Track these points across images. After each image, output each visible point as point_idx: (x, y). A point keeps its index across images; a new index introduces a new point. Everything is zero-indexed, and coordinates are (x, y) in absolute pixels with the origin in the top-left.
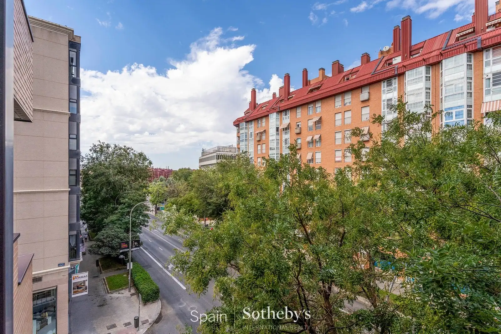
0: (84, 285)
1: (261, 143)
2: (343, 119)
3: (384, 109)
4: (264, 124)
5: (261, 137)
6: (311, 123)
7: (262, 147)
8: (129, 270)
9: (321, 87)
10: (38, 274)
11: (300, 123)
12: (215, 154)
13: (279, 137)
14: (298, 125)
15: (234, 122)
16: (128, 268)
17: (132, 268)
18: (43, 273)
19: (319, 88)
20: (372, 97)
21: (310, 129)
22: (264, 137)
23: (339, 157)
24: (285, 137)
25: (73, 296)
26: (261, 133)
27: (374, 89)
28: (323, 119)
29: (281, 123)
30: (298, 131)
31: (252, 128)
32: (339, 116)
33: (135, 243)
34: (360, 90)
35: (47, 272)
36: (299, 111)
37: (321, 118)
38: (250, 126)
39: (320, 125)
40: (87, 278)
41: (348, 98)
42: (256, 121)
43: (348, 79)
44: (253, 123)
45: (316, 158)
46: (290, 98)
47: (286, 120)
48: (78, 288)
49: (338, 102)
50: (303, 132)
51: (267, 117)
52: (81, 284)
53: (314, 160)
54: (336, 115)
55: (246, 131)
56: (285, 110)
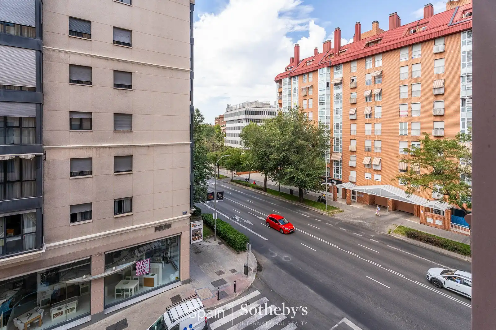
0: (200, 233)
1: (307, 98)
2: (411, 72)
3: (464, 60)
4: (311, 79)
5: (307, 92)
6: (369, 77)
7: (308, 102)
8: (215, 220)
9: (381, 40)
10: (168, 221)
11: (356, 77)
12: (244, 109)
13: (329, 92)
14: (353, 80)
15: (275, 78)
16: (214, 219)
17: (217, 218)
18: (172, 220)
19: (378, 41)
20: (448, 49)
21: (368, 83)
22: (311, 92)
23: (406, 111)
24: (336, 91)
25: (192, 243)
26: (308, 88)
27: (451, 41)
28: (385, 72)
29: (332, 77)
30: (353, 86)
31: (296, 83)
32: (404, 70)
33: (220, 195)
34: (432, 43)
35: (175, 219)
36: (354, 65)
37: (382, 73)
38: (294, 81)
39: (381, 79)
40: (202, 227)
41: (417, 51)
42: (301, 77)
43: (414, 32)
44: (298, 78)
45: (375, 112)
46: (341, 52)
47: (338, 75)
48: (196, 235)
49: (404, 55)
50: (359, 87)
51: (315, 73)
52: (198, 231)
53: (373, 115)
54: (401, 68)
55: (290, 86)
56: (338, 65)
